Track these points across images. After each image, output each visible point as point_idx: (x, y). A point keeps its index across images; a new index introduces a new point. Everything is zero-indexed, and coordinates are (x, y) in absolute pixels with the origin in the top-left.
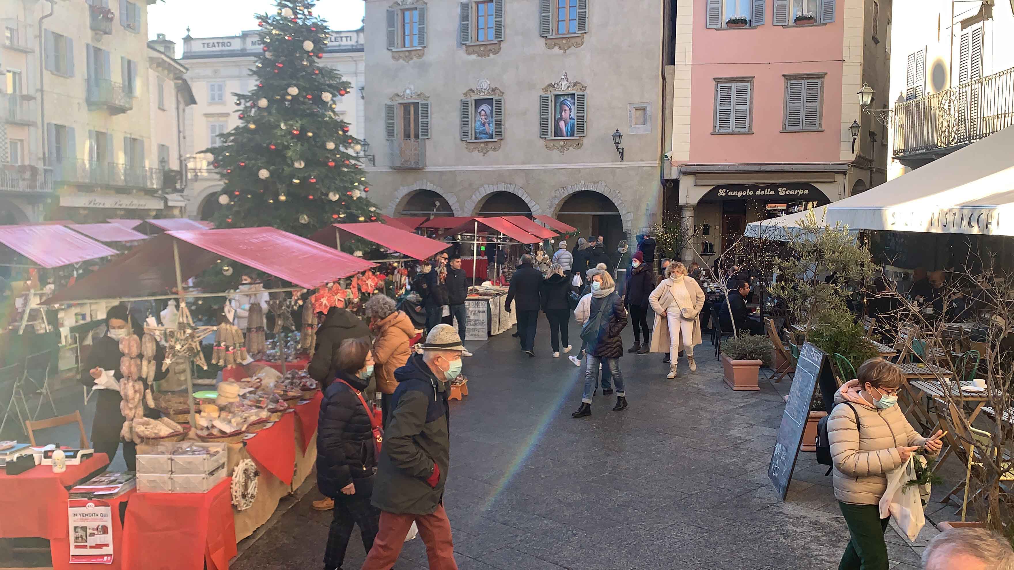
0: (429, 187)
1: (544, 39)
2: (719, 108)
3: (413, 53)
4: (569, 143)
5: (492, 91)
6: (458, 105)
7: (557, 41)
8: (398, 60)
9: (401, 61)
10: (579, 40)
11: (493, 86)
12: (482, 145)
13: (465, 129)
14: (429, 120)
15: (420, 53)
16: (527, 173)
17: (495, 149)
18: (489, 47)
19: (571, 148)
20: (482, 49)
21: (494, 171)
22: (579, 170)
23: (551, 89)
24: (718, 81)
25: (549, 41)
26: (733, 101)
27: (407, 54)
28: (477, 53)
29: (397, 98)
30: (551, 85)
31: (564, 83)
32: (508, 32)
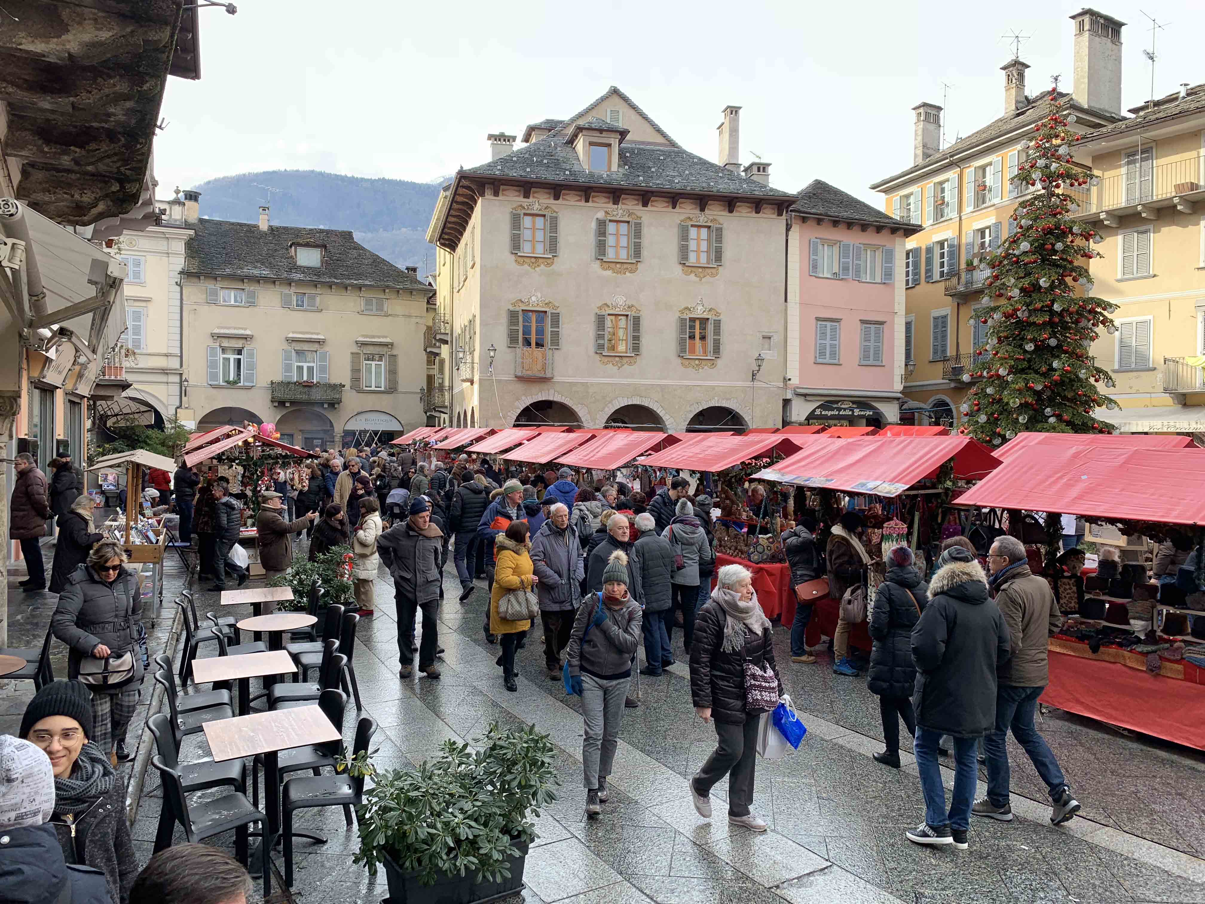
0: (557, 398)
1: (681, 266)
2: (819, 342)
3: (540, 260)
4: (704, 362)
5: (629, 307)
6: (593, 318)
7: (693, 269)
8: (522, 265)
9: (526, 266)
10: (713, 271)
11: (629, 303)
12: (617, 359)
13: (601, 342)
14: (560, 330)
15: (549, 261)
16: (663, 388)
17: (630, 364)
18: (625, 266)
19: (706, 367)
20: (618, 266)
21: (629, 385)
22: (713, 388)
23: (688, 312)
24: (818, 319)
25: (686, 269)
26: (828, 337)
27: (533, 260)
28: (613, 269)
29: (520, 304)
30: (687, 308)
31: (700, 308)
32: (645, 253)
